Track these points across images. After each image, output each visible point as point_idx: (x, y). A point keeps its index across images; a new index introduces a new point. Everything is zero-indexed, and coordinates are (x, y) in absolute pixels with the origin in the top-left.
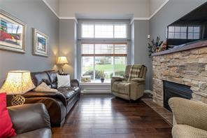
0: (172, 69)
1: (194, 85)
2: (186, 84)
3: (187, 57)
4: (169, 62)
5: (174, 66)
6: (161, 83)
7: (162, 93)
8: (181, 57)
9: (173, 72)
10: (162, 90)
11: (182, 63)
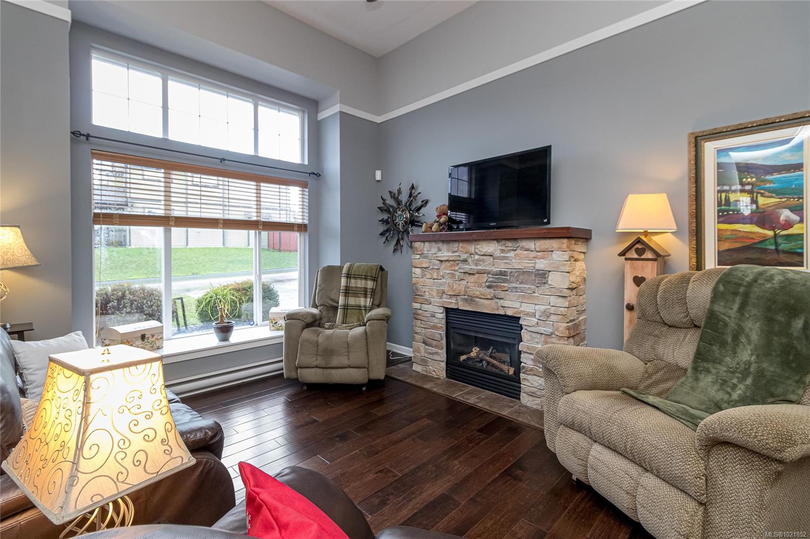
0: (472, 279)
1: (528, 314)
2: (510, 313)
3: (512, 254)
4: (465, 261)
5: (480, 272)
6: (441, 315)
7: (444, 342)
8: (498, 254)
9: (476, 286)
10: (443, 333)
11: (501, 266)
